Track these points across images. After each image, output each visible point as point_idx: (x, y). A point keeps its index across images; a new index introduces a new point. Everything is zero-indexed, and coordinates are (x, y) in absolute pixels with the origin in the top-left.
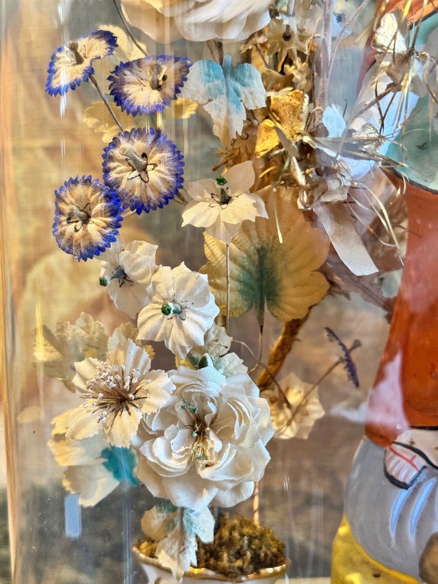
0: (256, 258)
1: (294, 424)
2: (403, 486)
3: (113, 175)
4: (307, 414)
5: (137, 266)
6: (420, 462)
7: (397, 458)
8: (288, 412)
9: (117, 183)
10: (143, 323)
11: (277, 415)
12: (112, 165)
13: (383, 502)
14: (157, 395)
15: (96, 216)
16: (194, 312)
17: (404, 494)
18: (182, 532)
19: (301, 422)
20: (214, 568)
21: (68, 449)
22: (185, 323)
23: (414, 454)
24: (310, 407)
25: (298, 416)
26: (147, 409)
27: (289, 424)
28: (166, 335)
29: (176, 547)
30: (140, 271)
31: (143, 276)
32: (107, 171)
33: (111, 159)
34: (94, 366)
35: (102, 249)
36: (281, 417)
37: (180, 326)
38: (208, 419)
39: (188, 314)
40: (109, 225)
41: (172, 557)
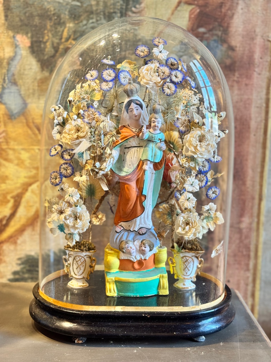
0: (90, 186)
1: (99, 222)
2: (118, 233)
3: (61, 171)
4: (102, 220)
5: (65, 188)
6: (122, 228)
7: (118, 228)
8: (98, 219)
9: (62, 172)
10: (66, 198)
11: (96, 220)
12: (61, 169)
13: (114, 236)
14: (68, 211)
15: (58, 178)
16: (75, 196)
17: (118, 234)
18: (73, 238)
19: (101, 221)
20: (80, 249)
21: (51, 225)
22: (73, 198)
23: (121, 227)
24: (103, 218)
25: (100, 220)
26: (66, 214)
27: (98, 222)
28: (70, 200)
29: (71, 241)
30: (65, 189)
31: (66, 189)
32: (60, 170)
33: (61, 168)
34: (57, 206)
35: (59, 184)
36: (97, 220)
37: (72, 199)
38: (78, 216)
39: (74, 196)
40: (60, 180)
41: (70, 243)
